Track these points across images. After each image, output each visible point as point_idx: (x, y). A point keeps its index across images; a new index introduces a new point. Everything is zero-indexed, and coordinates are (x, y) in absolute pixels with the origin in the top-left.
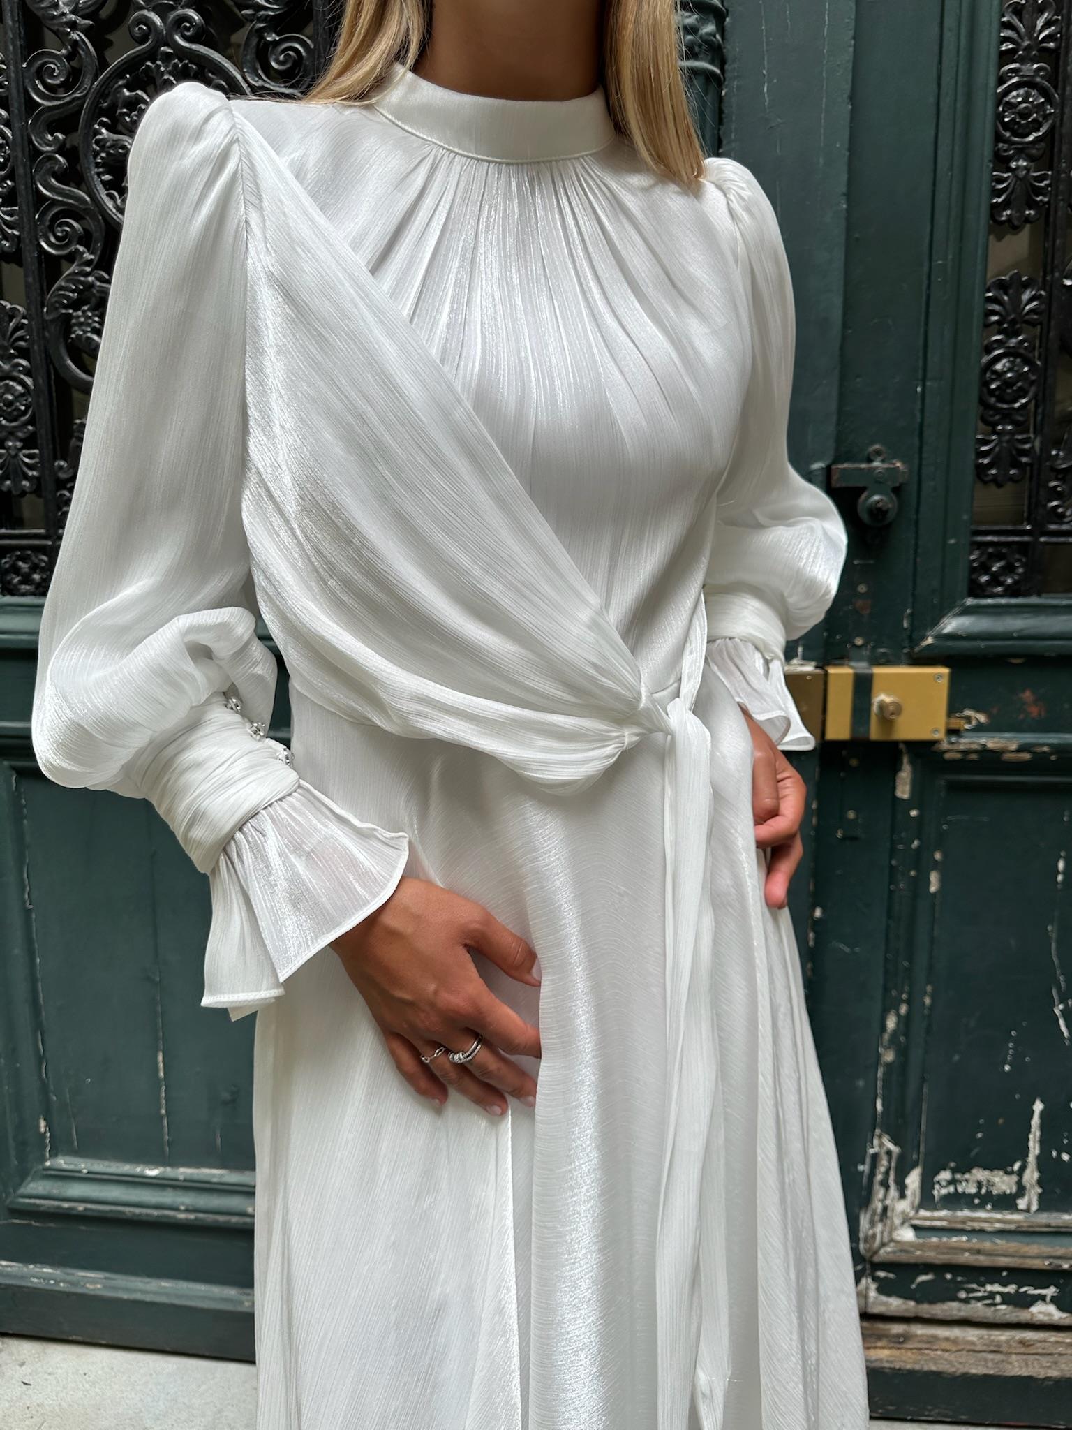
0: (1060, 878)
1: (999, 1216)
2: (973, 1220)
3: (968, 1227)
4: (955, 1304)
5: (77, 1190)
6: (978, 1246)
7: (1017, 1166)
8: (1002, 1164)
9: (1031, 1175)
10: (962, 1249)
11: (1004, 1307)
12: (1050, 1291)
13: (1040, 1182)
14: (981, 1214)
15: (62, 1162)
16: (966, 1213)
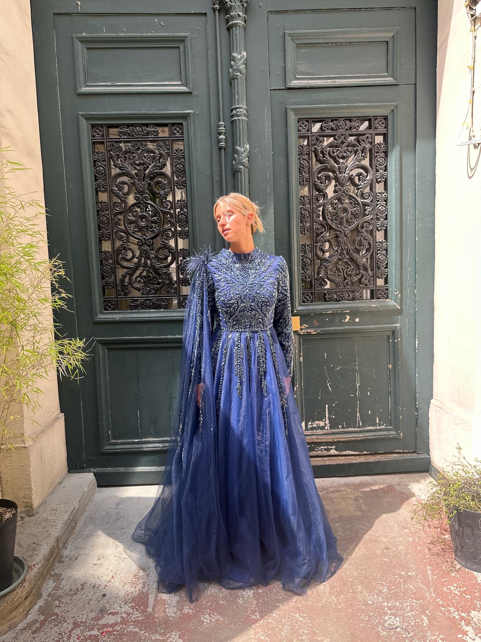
0: (326, 357)
1: (321, 431)
3: (316, 434)
4: (314, 452)
5: (118, 447)
6: (318, 438)
7: (324, 420)
8: (321, 420)
9: (327, 421)
10: (314, 439)
11: (324, 452)
12: (334, 447)
13: (329, 423)
14: (318, 431)
15: (113, 441)
16: (315, 431)
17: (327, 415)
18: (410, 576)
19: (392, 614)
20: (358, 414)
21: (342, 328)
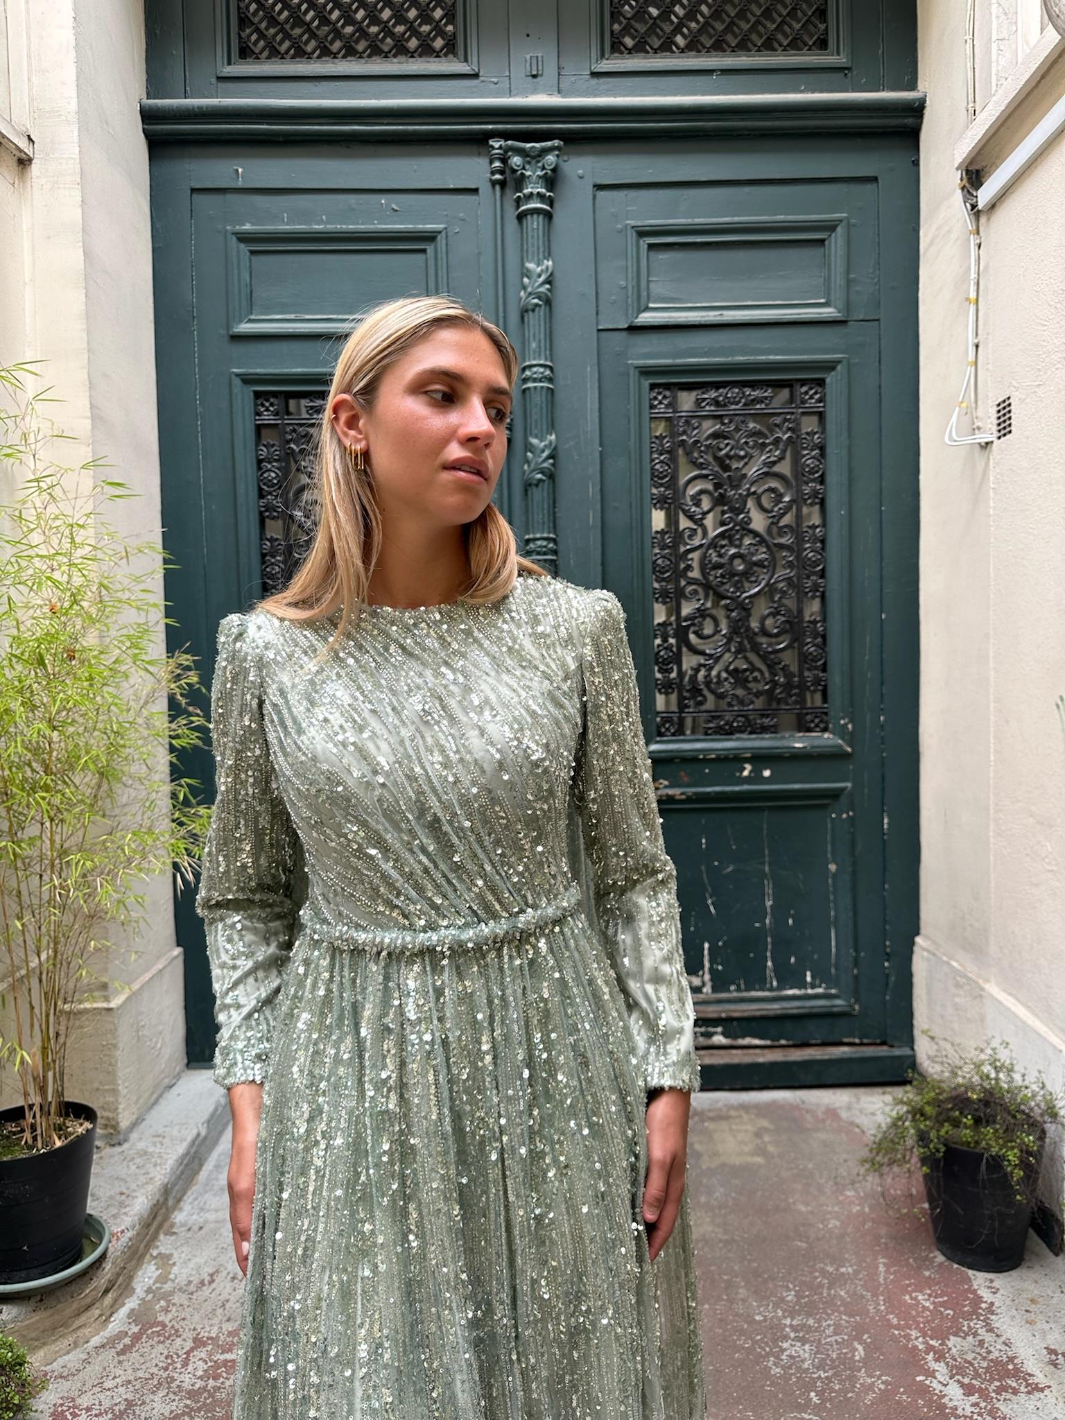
0: (704, 846)
7: (701, 973)
8: (695, 973)
9: (707, 977)
12: (719, 1029)
13: (712, 980)
17: (707, 965)
18: (842, 1274)
19: (797, 1339)
20: (769, 964)
21: (737, 788)
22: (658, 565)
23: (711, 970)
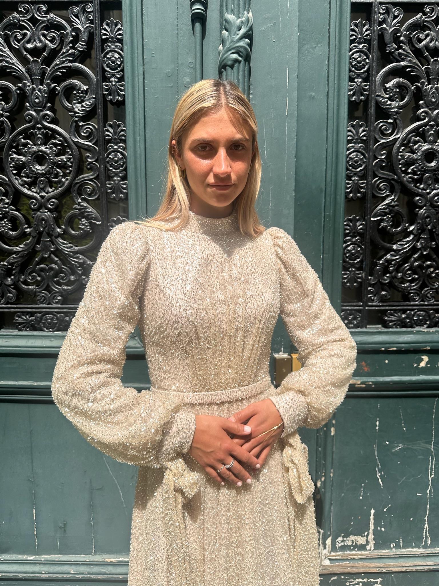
0: (377, 428)
1: (360, 553)
2: (351, 555)
3: (349, 558)
6: (353, 565)
7: (366, 534)
8: (360, 533)
9: (371, 537)
10: (347, 567)
12: (379, 580)
13: (374, 539)
14: (354, 552)
16: (348, 552)
17: (372, 527)
20: (426, 526)
21: (414, 378)
22: (351, 159)
23: (375, 532)
